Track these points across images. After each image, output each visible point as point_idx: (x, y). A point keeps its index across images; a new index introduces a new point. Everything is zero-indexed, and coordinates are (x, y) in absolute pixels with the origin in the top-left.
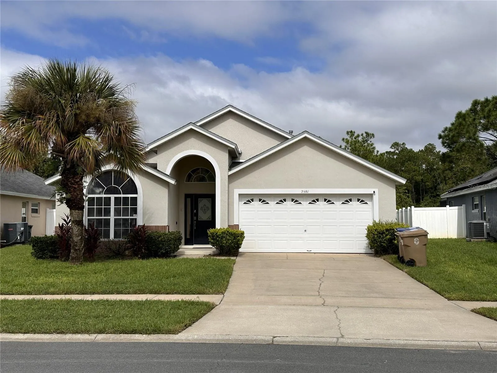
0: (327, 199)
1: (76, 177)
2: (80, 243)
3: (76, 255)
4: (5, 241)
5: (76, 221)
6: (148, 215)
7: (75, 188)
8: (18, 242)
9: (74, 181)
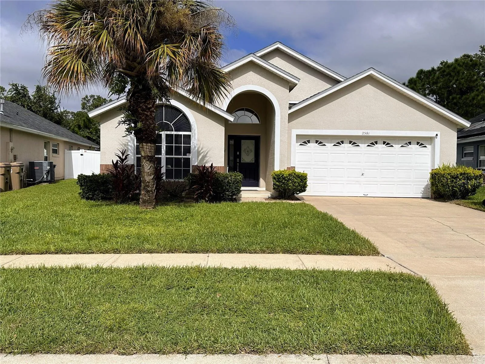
0: (386, 142)
1: (148, 102)
2: (152, 183)
3: (149, 197)
4: (32, 180)
5: (148, 156)
6: (202, 154)
7: (147, 115)
8: (44, 180)
9: (146, 107)
